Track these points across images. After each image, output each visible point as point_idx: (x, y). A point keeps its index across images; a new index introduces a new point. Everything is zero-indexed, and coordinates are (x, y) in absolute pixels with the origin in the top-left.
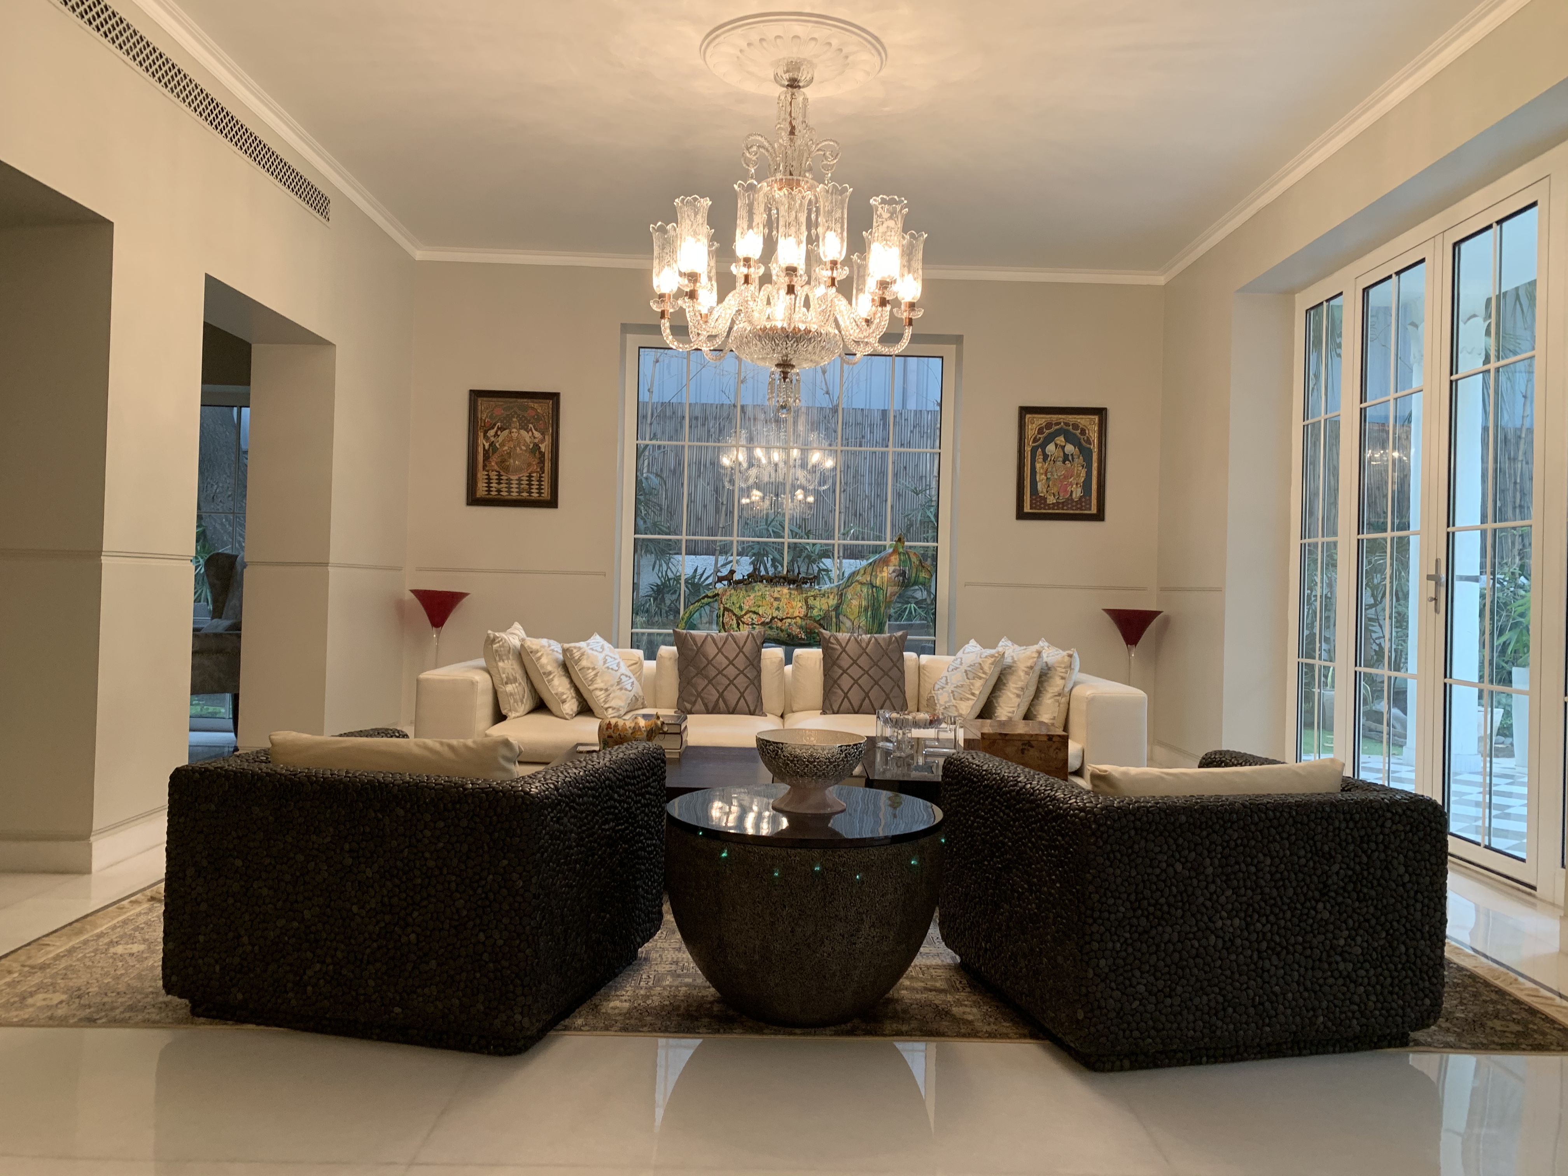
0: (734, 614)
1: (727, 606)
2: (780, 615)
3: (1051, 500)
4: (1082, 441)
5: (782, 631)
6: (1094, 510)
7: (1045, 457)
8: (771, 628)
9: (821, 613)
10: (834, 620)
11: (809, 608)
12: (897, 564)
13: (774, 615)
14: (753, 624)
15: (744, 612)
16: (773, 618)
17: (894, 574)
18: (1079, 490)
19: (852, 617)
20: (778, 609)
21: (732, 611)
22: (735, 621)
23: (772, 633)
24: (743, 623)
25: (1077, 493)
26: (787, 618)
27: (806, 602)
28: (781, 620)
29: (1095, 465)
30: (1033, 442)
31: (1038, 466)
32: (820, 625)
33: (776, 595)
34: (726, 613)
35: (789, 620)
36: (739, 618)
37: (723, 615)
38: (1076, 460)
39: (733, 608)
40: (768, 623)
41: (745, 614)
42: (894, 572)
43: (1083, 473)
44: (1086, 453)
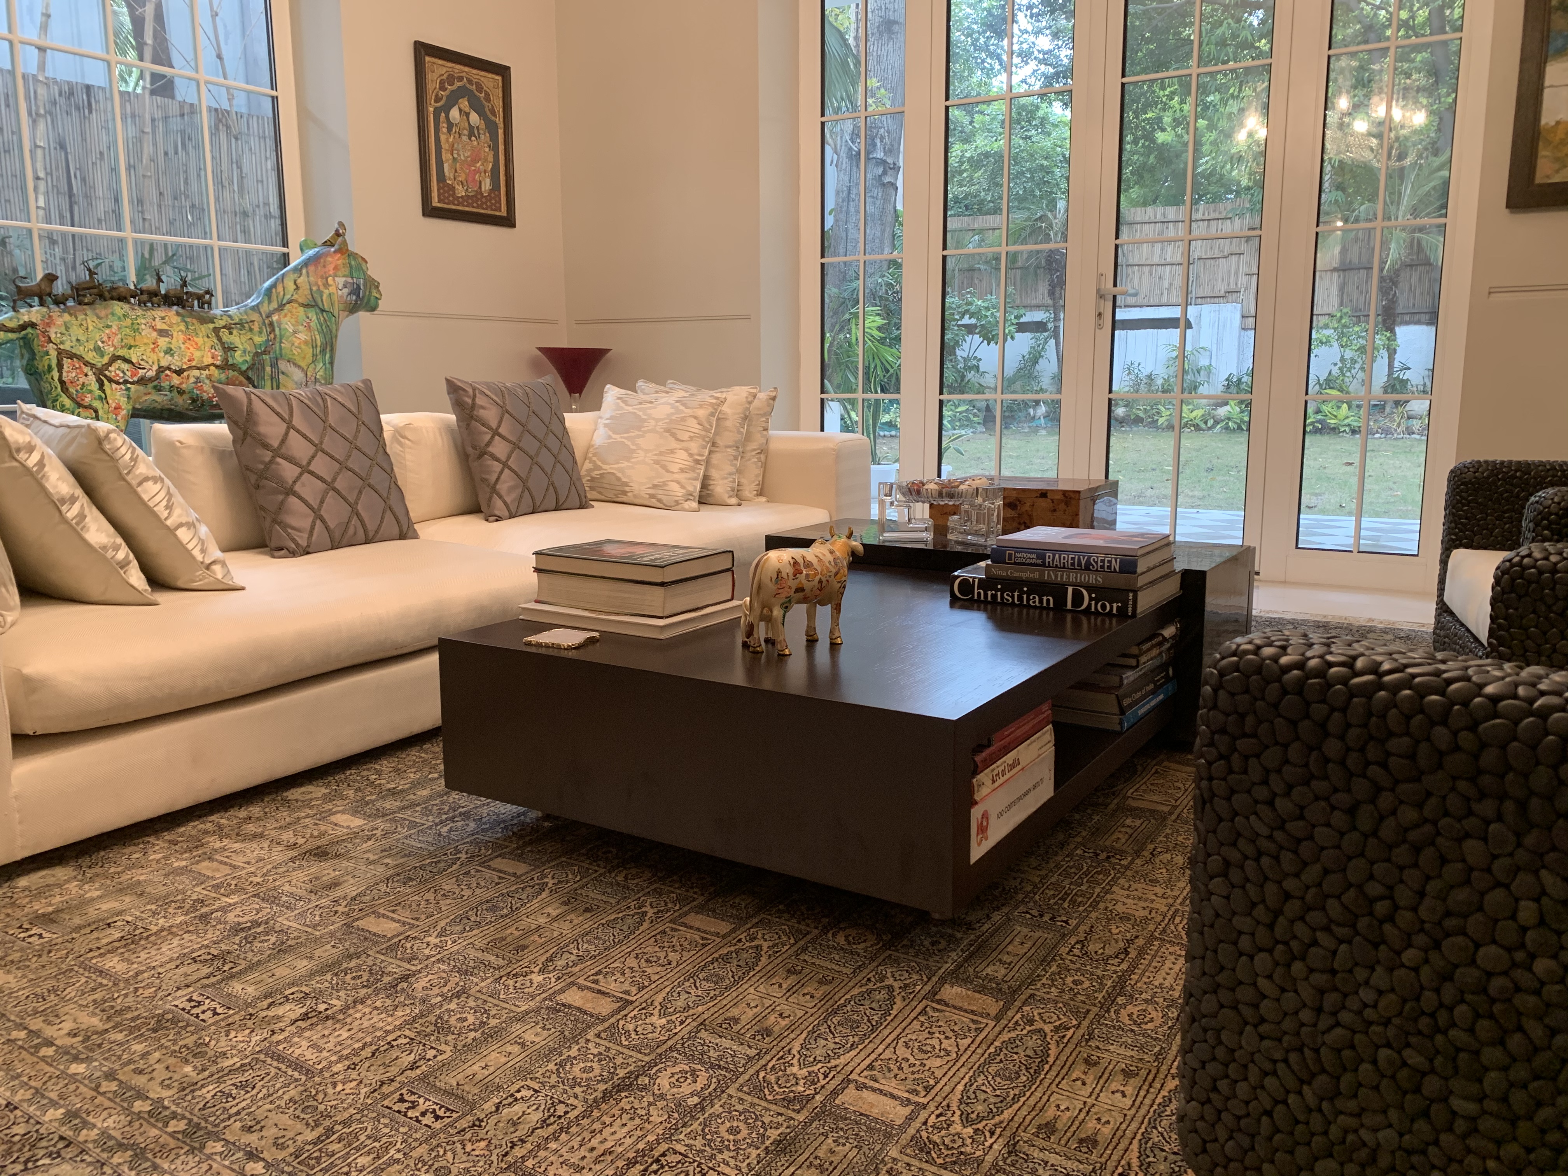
0: (87, 363)
1: (67, 346)
2: (176, 362)
3: (461, 192)
4: (487, 110)
5: (181, 392)
6: (503, 212)
7: (450, 125)
8: (158, 389)
9: (248, 358)
10: (268, 369)
11: (228, 349)
12: (347, 272)
13: (164, 363)
14: (126, 382)
15: (106, 360)
16: (161, 370)
17: (346, 291)
18: (488, 181)
19: (303, 364)
20: (169, 351)
21: (79, 358)
22: (92, 378)
23: (160, 399)
24: (110, 380)
25: (487, 185)
26: (190, 368)
27: (220, 339)
28: (179, 372)
29: (501, 147)
30: (436, 101)
31: (443, 138)
32: (249, 379)
33: (160, 325)
34: (66, 362)
35: (196, 373)
36: (101, 375)
37: (60, 366)
38: (482, 137)
39: (80, 350)
40: (151, 380)
41: (110, 364)
42: (345, 286)
43: (490, 158)
44: (491, 128)
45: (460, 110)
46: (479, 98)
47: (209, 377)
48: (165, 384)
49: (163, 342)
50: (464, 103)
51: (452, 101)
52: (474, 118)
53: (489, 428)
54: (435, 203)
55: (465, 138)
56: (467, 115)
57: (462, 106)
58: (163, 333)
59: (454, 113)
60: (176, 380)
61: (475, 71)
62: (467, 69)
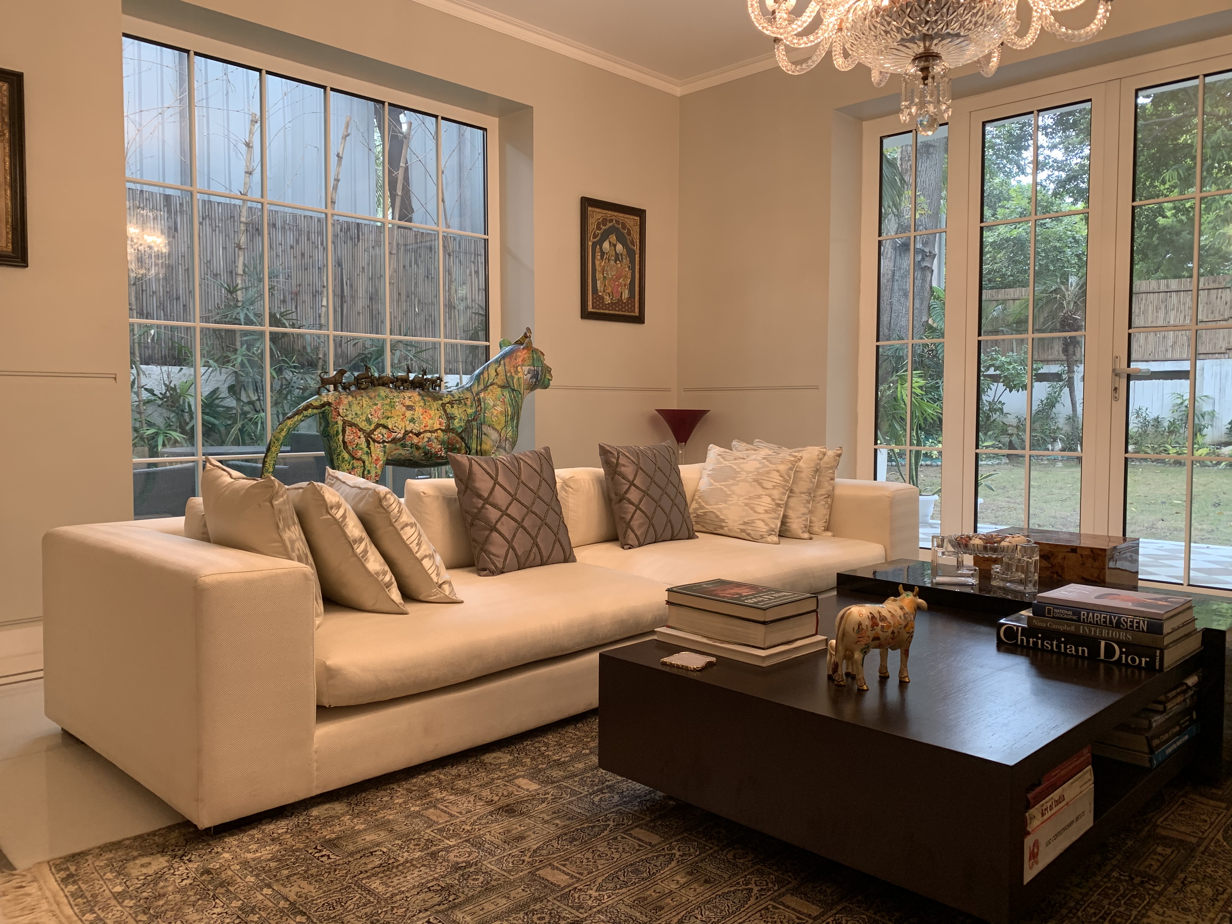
0: (361, 430)
1: (349, 418)
2: (417, 428)
3: (608, 300)
4: (628, 241)
5: (418, 448)
6: (637, 313)
7: (603, 254)
8: (404, 446)
9: (463, 424)
10: (475, 431)
11: (450, 418)
12: (531, 363)
13: (408, 429)
14: (384, 442)
15: (372, 427)
16: (406, 433)
17: (529, 376)
18: (627, 291)
19: (499, 428)
20: (412, 420)
21: (356, 425)
22: (363, 439)
23: (404, 453)
24: (374, 441)
25: (626, 295)
26: (425, 431)
27: (445, 411)
28: (418, 435)
29: (637, 267)
30: (594, 238)
31: (597, 263)
32: (462, 438)
33: (408, 403)
34: (348, 429)
35: (429, 435)
36: (369, 436)
37: (344, 431)
38: (624, 260)
39: (357, 421)
40: (400, 440)
41: (375, 430)
42: (529, 373)
43: (629, 275)
44: (631, 253)
45: (610, 243)
46: (623, 234)
47: (436, 438)
48: (408, 443)
49: (409, 414)
50: (613, 238)
51: (605, 236)
52: (619, 247)
53: (628, 480)
54: (590, 309)
55: (612, 262)
56: (615, 246)
57: (612, 241)
58: (409, 408)
59: (606, 245)
60: (415, 440)
61: (621, 215)
62: (616, 214)
